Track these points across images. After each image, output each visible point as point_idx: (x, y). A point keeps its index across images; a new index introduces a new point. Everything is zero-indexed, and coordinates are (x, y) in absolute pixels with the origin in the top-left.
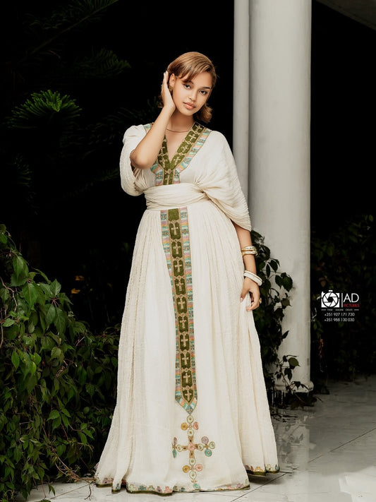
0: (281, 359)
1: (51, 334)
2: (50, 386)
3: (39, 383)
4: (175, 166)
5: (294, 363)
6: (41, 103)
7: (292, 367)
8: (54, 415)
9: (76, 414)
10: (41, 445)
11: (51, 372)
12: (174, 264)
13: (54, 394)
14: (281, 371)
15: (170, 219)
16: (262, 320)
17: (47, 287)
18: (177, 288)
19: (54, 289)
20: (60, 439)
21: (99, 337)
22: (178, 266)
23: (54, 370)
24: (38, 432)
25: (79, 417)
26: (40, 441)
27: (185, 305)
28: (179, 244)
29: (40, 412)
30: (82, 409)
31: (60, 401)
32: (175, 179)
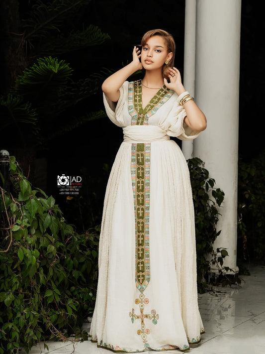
0: (215, 251)
1: (47, 235)
2: (46, 272)
3: (38, 270)
4: (146, 113)
5: (224, 253)
6: (44, 66)
7: (223, 256)
8: (49, 294)
9: (65, 292)
10: (39, 315)
11: (47, 262)
12: (138, 183)
13: (49, 278)
14: (215, 259)
15: (138, 151)
16: (202, 223)
17: (45, 201)
18: (138, 201)
19: (50, 203)
20: (53, 310)
21: (83, 235)
22: (140, 185)
23: (49, 261)
24: (37, 305)
25: (67, 295)
26: (39, 312)
27: (143, 214)
28: (143, 169)
29: (39, 291)
30: (69, 289)
31: (53, 283)
32: (145, 122)
